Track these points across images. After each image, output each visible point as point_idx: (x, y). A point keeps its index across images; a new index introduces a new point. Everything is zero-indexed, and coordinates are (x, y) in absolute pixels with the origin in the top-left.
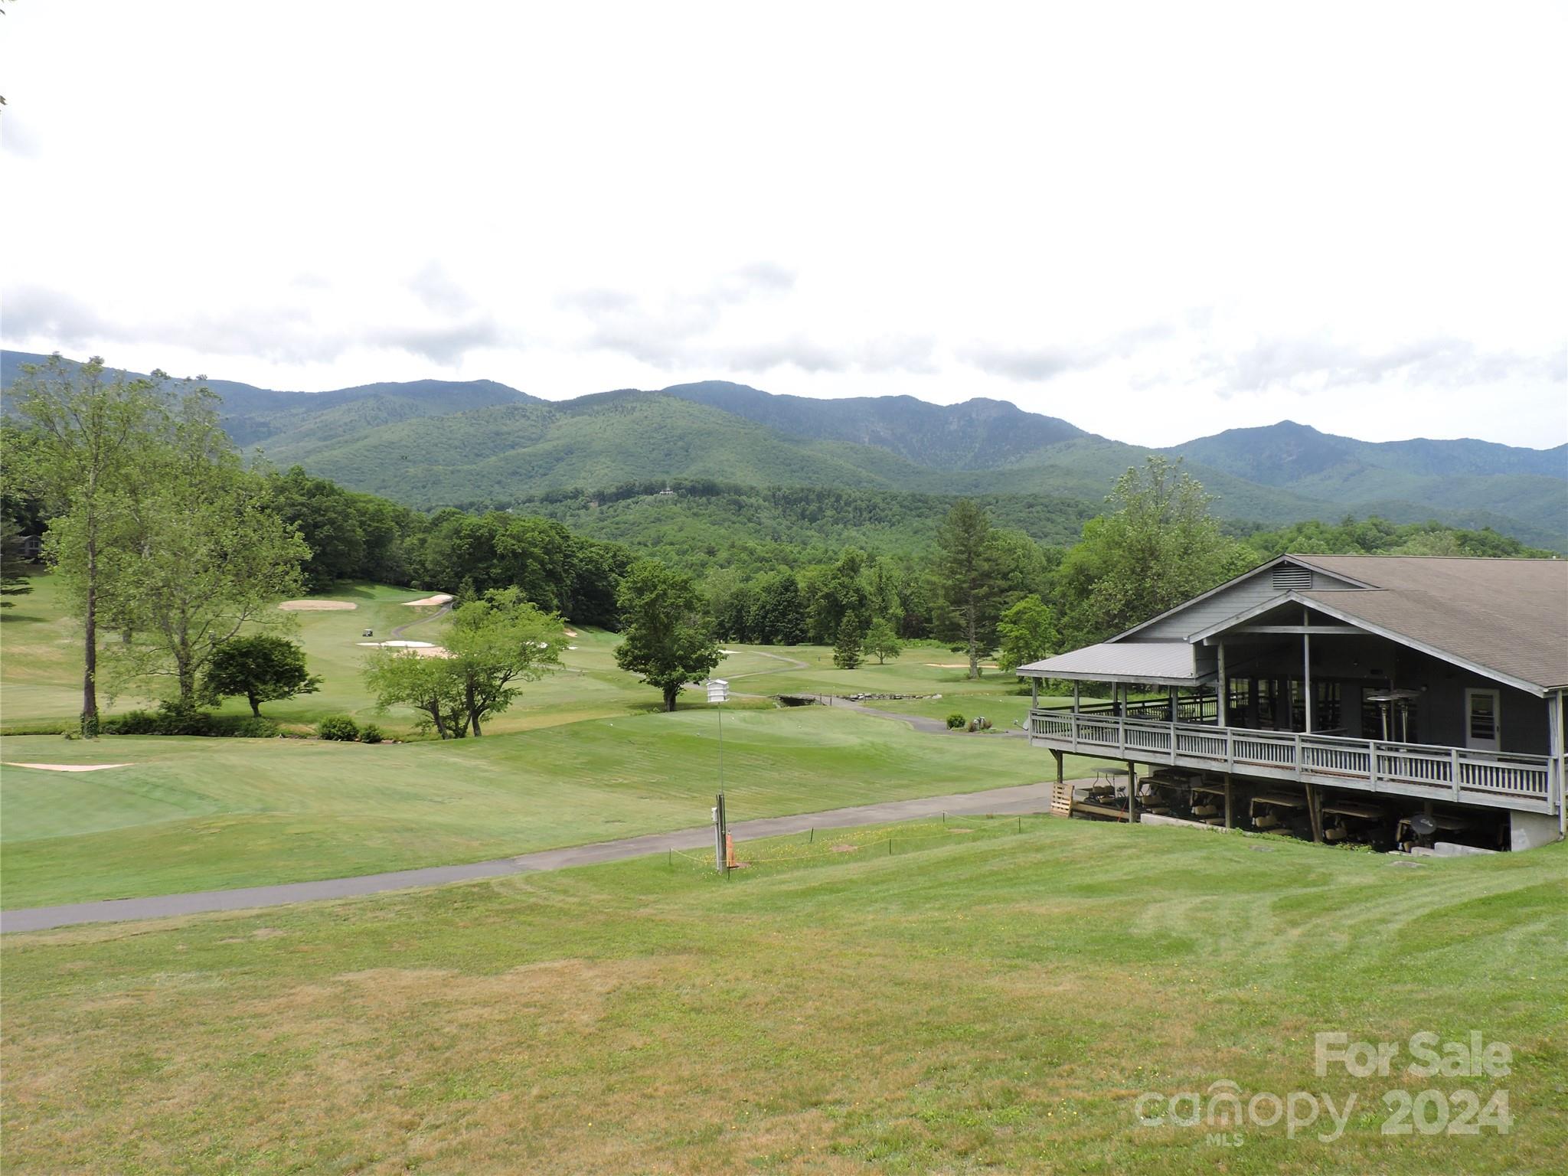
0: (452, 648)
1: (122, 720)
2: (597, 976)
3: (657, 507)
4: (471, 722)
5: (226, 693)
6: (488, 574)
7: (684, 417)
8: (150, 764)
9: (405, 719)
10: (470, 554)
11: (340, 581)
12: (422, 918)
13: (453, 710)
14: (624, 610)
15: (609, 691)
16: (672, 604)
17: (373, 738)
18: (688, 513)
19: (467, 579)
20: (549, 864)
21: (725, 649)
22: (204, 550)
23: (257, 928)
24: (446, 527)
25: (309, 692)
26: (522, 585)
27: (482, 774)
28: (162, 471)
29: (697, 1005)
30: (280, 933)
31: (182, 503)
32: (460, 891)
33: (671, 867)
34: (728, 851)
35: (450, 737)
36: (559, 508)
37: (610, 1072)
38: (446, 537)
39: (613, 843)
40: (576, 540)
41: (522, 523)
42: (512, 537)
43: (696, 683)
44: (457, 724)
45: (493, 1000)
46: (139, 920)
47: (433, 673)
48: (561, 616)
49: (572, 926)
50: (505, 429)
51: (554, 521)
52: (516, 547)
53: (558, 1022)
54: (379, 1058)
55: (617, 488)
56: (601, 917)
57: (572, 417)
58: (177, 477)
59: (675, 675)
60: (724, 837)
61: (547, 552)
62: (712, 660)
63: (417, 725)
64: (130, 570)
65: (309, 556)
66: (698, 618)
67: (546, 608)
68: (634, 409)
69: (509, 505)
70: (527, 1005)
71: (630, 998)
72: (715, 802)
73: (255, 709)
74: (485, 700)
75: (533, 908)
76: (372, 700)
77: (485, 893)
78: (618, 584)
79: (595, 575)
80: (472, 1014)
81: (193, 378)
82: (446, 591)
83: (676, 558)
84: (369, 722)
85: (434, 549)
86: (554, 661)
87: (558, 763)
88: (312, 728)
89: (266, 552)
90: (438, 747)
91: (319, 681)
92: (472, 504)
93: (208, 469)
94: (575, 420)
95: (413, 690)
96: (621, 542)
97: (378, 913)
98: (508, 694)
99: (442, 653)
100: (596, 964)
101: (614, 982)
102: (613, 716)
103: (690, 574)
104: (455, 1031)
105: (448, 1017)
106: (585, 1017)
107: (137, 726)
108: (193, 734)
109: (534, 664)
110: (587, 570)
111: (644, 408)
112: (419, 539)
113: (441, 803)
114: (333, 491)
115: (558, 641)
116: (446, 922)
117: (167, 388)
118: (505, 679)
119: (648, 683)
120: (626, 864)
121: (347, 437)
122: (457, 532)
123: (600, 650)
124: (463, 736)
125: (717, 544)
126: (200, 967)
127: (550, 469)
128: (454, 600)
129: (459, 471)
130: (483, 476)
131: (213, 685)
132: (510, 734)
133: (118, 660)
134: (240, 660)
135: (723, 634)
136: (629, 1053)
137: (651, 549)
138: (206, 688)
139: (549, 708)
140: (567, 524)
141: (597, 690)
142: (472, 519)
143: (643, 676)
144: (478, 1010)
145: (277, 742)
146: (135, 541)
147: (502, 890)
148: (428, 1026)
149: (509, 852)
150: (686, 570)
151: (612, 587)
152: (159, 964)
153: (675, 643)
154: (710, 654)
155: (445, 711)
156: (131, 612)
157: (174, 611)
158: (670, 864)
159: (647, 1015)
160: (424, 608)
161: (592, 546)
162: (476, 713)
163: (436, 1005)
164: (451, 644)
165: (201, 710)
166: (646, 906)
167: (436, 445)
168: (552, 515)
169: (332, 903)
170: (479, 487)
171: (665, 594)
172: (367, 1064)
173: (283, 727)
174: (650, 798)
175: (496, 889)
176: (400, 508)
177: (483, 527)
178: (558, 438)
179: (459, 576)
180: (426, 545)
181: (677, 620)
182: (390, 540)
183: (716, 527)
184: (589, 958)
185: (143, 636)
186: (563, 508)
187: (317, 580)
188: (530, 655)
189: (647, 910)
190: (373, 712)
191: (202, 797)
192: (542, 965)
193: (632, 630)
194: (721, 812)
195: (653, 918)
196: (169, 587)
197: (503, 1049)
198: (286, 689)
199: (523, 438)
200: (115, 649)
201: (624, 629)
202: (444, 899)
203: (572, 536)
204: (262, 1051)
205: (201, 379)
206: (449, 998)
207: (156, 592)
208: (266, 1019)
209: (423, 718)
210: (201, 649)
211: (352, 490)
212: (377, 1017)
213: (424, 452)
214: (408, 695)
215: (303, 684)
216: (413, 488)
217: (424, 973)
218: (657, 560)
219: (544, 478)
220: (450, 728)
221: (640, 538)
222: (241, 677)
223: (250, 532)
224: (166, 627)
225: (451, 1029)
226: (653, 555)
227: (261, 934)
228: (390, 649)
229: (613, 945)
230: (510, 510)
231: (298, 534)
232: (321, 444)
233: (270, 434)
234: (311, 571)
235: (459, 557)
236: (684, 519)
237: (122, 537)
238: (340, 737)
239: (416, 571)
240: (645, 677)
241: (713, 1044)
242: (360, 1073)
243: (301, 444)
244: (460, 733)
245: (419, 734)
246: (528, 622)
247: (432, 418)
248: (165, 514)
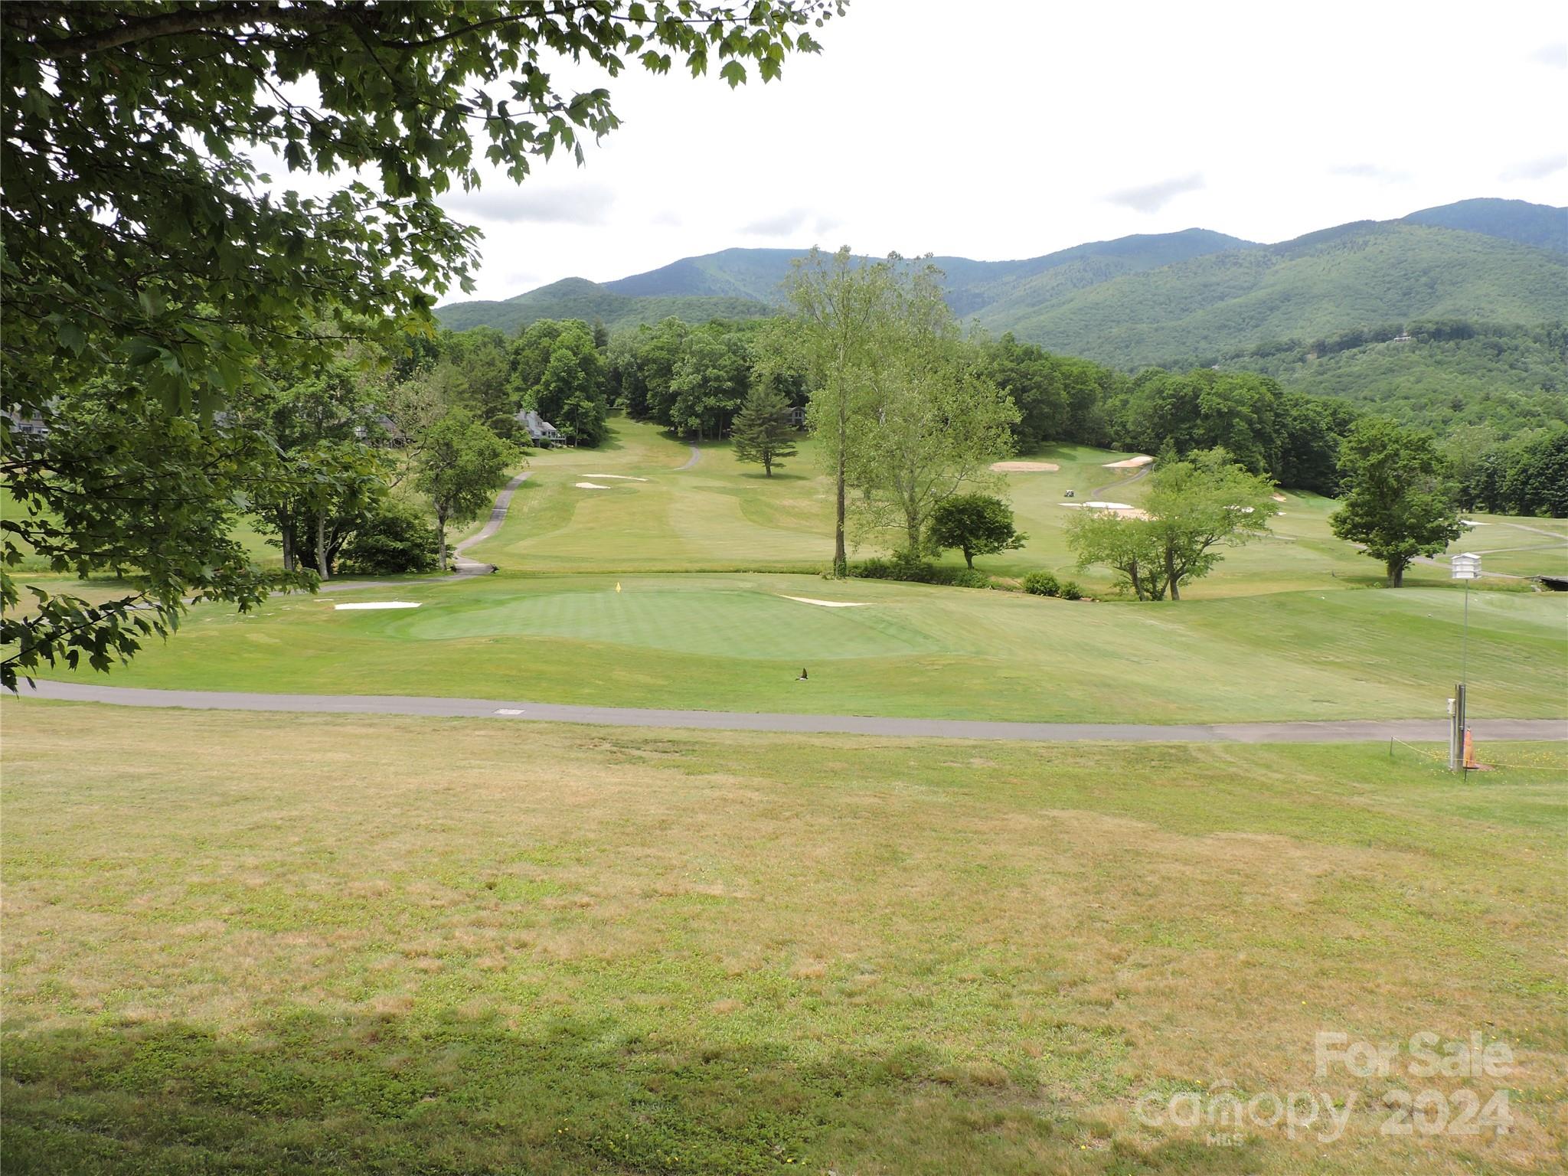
0: (1152, 510)
1: (863, 565)
2: (1305, 857)
3: (1390, 356)
4: (1169, 585)
5: (945, 546)
6: (1190, 434)
7: (1430, 248)
8: (885, 604)
9: (1103, 579)
10: (1172, 414)
11: (1044, 443)
12: (1121, 771)
13: (1151, 572)
14: (1344, 474)
15: (1324, 562)
16: (1405, 466)
17: (1073, 596)
18: (1429, 361)
19: (1169, 440)
20: (1251, 736)
21: (1470, 520)
22: (929, 416)
23: (972, 756)
24: (1149, 387)
25: (1016, 548)
26: (1226, 445)
27: (1179, 639)
28: (894, 343)
29: (1427, 909)
30: (992, 764)
31: (912, 373)
32: (1157, 750)
33: (1392, 757)
34: (1466, 749)
35: (1148, 599)
36: (1271, 362)
37: (1324, 956)
38: (1148, 398)
39: (1322, 724)
40: (1290, 397)
41: (1230, 380)
42: (1219, 395)
43: (1430, 556)
44: (1155, 587)
45: (1194, 861)
46: (881, 736)
47: (1133, 534)
48: (1271, 478)
49: (1275, 802)
50: (1214, 279)
51: (1265, 376)
52: (1222, 406)
53: (1264, 895)
54: (1086, 891)
55: (1341, 336)
56: (1311, 799)
57: (1291, 260)
58: (907, 350)
59: (1403, 546)
60: (1462, 733)
61: (1256, 410)
62: (1452, 531)
63: (1115, 585)
64: (871, 435)
65: (1018, 420)
66: (1436, 482)
67: (1253, 470)
68: (1366, 243)
69: (1214, 362)
70: (1230, 871)
71: (1343, 886)
72: (1454, 693)
73: (969, 561)
74: (1184, 564)
75: (1233, 778)
76: (1073, 558)
77: (1181, 756)
78: (1337, 444)
79: (1312, 435)
80: (1174, 869)
81: (922, 256)
82: (1147, 452)
83: (1412, 414)
84: (1069, 580)
85: (1135, 410)
86: (1261, 527)
87: (1260, 634)
88: (1019, 582)
89: (981, 417)
90: (1136, 608)
91: (1024, 538)
92: (1176, 363)
93: (932, 341)
94: (1294, 262)
95: (1112, 550)
96: (1341, 398)
97: (1078, 760)
98: (1209, 559)
99: (1144, 516)
100: (1304, 845)
101: (1324, 866)
102: (1324, 588)
103: (1429, 432)
104: (1158, 882)
105: (1149, 867)
106: (1294, 896)
107: (874, 571)
108: (919, 580)
109: (1238, 529)
110: (1301, 429)
111: (1379, 241)
112: (1121, 400)
113: (1138, 663)
114: (1040, 356)
115: (1266, 506)
116: (1147, 779)
117: (900, 268)
118: (1207, 543)
119: (1369, 554)
120: (1337, 747)
121: (1054, 301)
122: (1160, 392)
123: (1313, 517)
124: (1160, 599)
125: (1465, 397)
126: (929, 782)
127: (1264, 319)
128: (1154, 462)
129: (1163, 328)
130: (1189, 332)
131: (935, 539)
132: (1208, 600)
133: (861, 514)
134: (958, 516)
135: (1467, 502)
136: (1345, 941)
137: (1379, 404)
138: (929, 541)
139: (1252, 577)
140: (1281, 379)
141: (1308, 560)
142: (1176, 378)
143: (1363, 547)
144: (1179, 867)
145: (987, 593)
146: (874, 410)
147: (1200, 756)
148: (1130, 871)
149: (1206, 718)
150: (1424, 427)
151: (1329, 447)
152: (898, 775)
153: (1406, 510)
154: (1450, 525)
155: (1143, 573)
156: (871, 471)
157: (905, 471)
158: (1391, 754)
159: (1366, 908)
160: (1124, 469)
161: (1308, 402)
162: (1174, 577)
163: (1138, 854)
164: (1153, 507)
165: (925, 560)
166: (1361, 794)
167: (1141, 303)
168: (1263, 370)
169: (1036, 744)
170: (1184, 343)
171: (1397, 455)
172: (1076, 894)
173: (993, 579)
174: (1366, 680)
175: (1194, 754)
176: (1103, 369)
177: (1187, 385)
178: (1272, 285)
179: (1160, 438)
180: (1128, 406)
181: (1409, 485)
182: (1093, 401)
183: (1465, 376)
184: (1296, 837)
185: (881, 492)
186: (1276, 362)
187: (1024, 442)
188: (1235, 520)
189: (1362, 799)
190: (1074, 570)
191: (926, 637)
192: (1244, 836)
193: (1353, 495)
194: (1460, 704)
195: (1370, 808)
196: (901, 449)
197: (1208, 908)
198: (996, 545)
199: (1234, 287)
200: (858, 503)
201: (1343, 493)
202: (1140, 756)
203: (1285, 392)
204: (984, 863)
205: (929, 256)
206: (1151, 850)
207: (891, 453)
208: (985, 837)
209: (1121, 578)
210: (926, 506)
211: (1058, 354)
212: (1082, 854)
213: (1128, 311)
214: (1107, 555)
215: (1010, 540)
216: (1116, 348)
217: (1123, 822)
218: (1387, 417)
219: (1255, 330)
220: (1147, 591)
221: (1366, 393)
222: (958, 532)
223: (967, 398)
224: (898, 486)
225: (1154, 879)
226: (1381, 411)
227: (977, 762)
228: (1091, 509)
229: (1323, 829)
230: (1216, 367)
231: (1009, 398)
232: (1031, 310)
233: (984, 304)
234: (1019, 433)
235: (1161, 417)
236: (1423, 368)
237: (865, 406)
238: (1042, 592)
239: (1117, 433)
240: (1365, 548)
241: (1447, 955)
242: (1070, 901)
243: (1011, 311)
244: (1157, 596)
245: (1117, 594)
246: (1233, 484)
247: (1137, 274)
248: (898, 384)
